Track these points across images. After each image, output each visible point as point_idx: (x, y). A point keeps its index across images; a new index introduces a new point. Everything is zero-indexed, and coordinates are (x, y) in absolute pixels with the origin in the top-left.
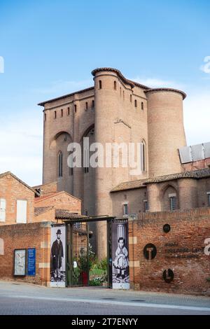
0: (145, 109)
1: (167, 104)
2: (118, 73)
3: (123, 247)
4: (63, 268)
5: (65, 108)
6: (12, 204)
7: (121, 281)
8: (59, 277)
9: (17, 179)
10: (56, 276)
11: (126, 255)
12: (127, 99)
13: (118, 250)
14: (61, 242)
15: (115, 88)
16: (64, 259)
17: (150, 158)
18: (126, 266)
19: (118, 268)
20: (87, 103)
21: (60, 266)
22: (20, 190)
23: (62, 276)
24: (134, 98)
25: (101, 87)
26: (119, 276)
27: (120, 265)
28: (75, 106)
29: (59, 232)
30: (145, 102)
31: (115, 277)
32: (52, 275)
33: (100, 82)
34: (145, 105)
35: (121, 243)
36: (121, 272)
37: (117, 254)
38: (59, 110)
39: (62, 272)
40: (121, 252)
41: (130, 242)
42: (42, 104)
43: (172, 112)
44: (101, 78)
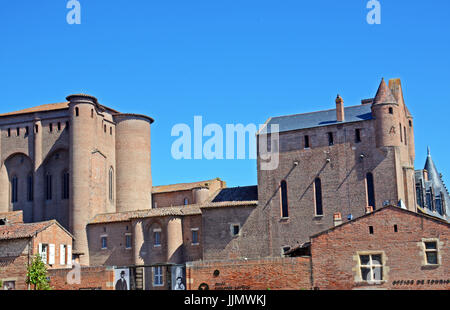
0: (114, 133)
1: (137, 131)
2: (94, 100)
3: (180, 284)
5: (23, 126)
12: (99, 125)
14: (125, 281)
15: (92, 116)
17: (117, 186)
24: (105, 123)
25: (77, 115)
28: (37, 126)
29: (123, 273)
30: (113, 126)
33: (77, 109)
34: (113, 129)
35: (179, 281)
41: (188, 282)
43: (141, 138)
44: (78, 106)
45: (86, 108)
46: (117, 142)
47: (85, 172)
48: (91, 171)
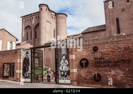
0: (55, 19)
1: (62, 18)
2: (47, 6)
3: (65, 60)
4: (29, 72)
5: (29, 18)
6: (5, 43)
7: (64, 78)
8: (27, 76)
9: (7, 32)
10: (25, 76)
11: (67, 64)
12: (50, 15)
13: (62, 61)
14: (28, 58)
15: (46, 10)
16: (30, 67)
18: (67, 70)
19: (62, 71)
20: (36, 17)
21: (28, 70)
22: (9, 37)
23: (29, 76)
24: (52, 15)
26: (63, 76)
27: (64, 69)
28: (33, 17)
29: (27, 53)
30: (55, 17)
31: (61, 76)
32: (23, 75)
33: (41, 8)
35: (64, 57)
36: (64, 73)
37: (61, 64)
38: (27, 19)
39: (29, 74)
40: (64, 62)
42: (22, 17)
43: (63, 20)
44: (42, 7)
45: (44, 8)
46: (56, 22)
47: (44, 27)
48: (46, 27)
